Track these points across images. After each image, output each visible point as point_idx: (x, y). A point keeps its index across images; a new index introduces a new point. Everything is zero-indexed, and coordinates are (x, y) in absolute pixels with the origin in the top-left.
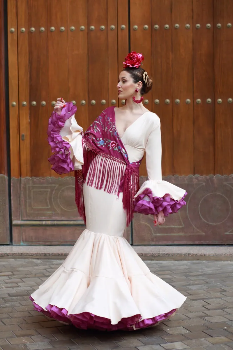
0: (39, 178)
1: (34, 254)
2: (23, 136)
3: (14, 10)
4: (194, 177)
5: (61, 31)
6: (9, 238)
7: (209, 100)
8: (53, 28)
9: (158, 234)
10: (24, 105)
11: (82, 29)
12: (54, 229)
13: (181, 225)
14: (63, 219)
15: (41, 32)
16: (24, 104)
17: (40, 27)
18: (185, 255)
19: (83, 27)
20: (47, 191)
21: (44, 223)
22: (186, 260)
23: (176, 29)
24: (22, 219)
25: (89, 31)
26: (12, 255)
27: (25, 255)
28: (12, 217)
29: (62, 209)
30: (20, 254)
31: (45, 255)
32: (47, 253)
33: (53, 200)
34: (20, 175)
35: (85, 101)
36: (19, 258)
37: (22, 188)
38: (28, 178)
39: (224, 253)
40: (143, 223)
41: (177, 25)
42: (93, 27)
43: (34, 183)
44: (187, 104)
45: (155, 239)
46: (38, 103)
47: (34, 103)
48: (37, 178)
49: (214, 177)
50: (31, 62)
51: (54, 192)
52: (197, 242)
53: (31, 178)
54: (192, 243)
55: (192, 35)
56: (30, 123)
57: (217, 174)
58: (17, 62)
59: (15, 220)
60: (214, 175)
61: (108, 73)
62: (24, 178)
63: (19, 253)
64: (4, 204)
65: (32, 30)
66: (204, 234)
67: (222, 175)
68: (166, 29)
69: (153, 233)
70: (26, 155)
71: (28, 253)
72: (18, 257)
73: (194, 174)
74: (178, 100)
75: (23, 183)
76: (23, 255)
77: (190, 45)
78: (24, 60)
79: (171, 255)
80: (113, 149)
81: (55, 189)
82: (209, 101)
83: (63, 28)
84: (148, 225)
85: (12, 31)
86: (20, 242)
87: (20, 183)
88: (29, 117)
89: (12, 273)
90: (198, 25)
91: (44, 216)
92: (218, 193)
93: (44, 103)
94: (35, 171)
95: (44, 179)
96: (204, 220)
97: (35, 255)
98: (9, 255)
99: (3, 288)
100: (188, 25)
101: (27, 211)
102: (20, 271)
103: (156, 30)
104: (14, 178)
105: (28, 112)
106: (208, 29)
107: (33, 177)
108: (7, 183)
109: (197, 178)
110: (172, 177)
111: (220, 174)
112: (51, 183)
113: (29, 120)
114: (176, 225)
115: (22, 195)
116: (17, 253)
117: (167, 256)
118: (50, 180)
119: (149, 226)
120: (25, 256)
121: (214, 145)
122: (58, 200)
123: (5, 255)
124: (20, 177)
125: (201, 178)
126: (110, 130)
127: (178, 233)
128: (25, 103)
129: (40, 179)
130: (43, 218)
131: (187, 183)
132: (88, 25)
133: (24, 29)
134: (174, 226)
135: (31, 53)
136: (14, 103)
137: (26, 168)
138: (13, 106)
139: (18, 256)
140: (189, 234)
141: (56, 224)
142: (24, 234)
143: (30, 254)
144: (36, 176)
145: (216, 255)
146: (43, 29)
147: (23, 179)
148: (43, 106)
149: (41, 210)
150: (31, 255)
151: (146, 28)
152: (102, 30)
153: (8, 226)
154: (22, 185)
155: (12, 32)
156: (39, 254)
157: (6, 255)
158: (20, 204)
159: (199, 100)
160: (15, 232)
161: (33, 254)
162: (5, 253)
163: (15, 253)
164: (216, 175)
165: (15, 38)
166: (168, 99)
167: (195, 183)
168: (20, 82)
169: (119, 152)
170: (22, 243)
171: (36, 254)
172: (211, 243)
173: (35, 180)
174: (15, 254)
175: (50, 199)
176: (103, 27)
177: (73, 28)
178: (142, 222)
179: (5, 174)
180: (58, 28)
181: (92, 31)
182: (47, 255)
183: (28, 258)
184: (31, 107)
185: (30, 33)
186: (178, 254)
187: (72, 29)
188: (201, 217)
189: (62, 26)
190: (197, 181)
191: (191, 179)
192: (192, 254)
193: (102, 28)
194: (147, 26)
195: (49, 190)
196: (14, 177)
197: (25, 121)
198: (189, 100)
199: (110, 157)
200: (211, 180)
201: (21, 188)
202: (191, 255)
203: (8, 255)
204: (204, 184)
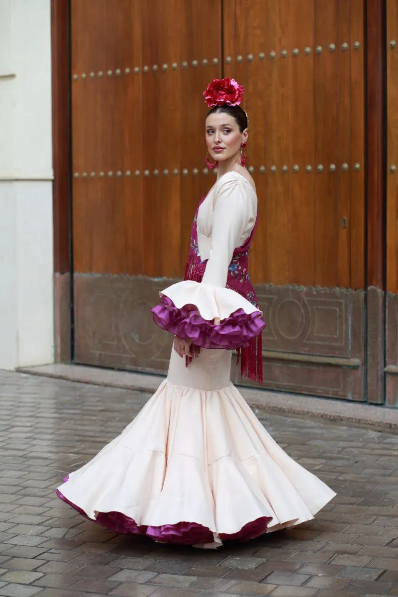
1: (375, 424)
6: (381, 393)
27: (364, 422)
28: (387, 359)
30: (358, 421)
31: (390, 426)
32: (393, 423)
63: (355, 418)
64: (375, 336)
71: (368, 419)
72: (354, 424)
76: (361, 422)
85: (392, 45)
86: (396, 401)
97: (377, 425)
98: (343, 418)
104: (390, 294)
120: (364, 424)
136: (394, 167)
138: (392, 171)
143: (371, 423)
153: (381, 373)
155: (392, 48)
157: (339, 418)
160: (389, 384)
162: (339, 416)
171: (378, 422)
179: (378, 286)
182: (393, 427)
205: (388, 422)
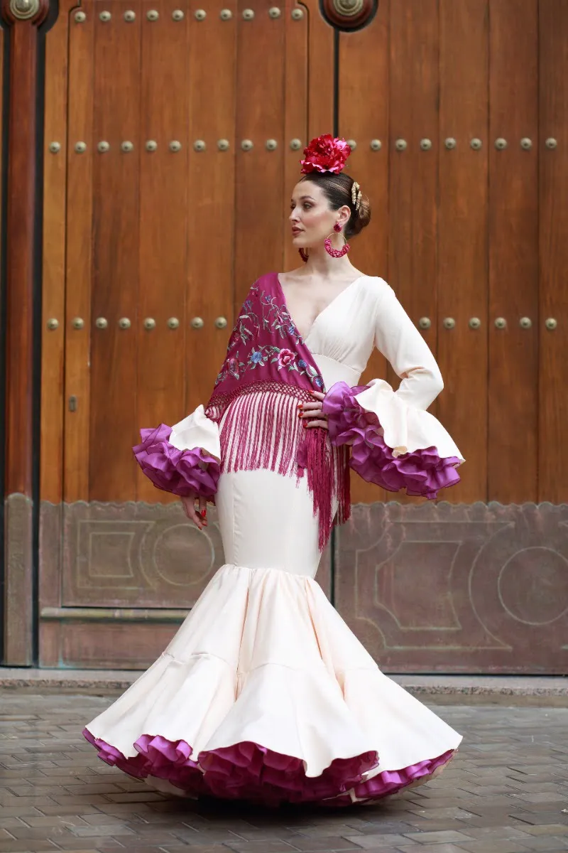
0: (107, 504)
1: (91, 685)
2: (73, 400)
3: (61, 100)
4: (486, 507)
5: (173, 151)
6: (29, 650)
7: (526, 320)
8: (153, 144)
9: (397, 648)
10: (77, 327)
11: (223, 146)
12: (142, 629)
13: (454, 624)
14: (164, 606)
15: (124, 152)
16: (77, 325)
17: (122, 140)
18: (462, 691)
19: (225, 142)
20: (129, 536)
21: (117, 614)
22: (465, 704)
23: (448, 149)
24: (64, 605)
25: (240, 151)
26: (36, 684)
27: (70, 685)
28: (40, 600)
29: (160, 580)
30: (57, 684)
32: (124, 681)
33: (140, 558)
34: (63, 495)
35: (226, 318)
36: (53, 693)
37: (66, 527)
38: (81, 504)
39: (559, 689)
40: (362, 618)
41: (452, 141)
42: (249, 143)
43: (95, 515)
44: (473, 329)
45: (389, 659)
46: (113, 320)
47: (103, 321)
48: (102, 504)
49: (537, 507)
50: (96, 223)
51: (143, 540)
52: (494, 668)
53: (88, 505)
54: (480, 671)
55: (486, 164)
56: (91, 370)
57: (543, 500)
58: (63, 222)
59: (47, 606)
60: (537, 504)
61: (283, 254)
62: (72, 504)
63: (53, 681)
64: (20, 566)
65: (103, 148)
66: (509, 648)
67: (556, 503)
68: (424, 150)
69: (384, 643)
70: (78, 448)
71: (77, 680)
72: (51, 689)
73: (488, 500)
74: (451, 321)
75: (68, 514)
76: (63, 685)
77: (482, 189)
78: (82, 219)
79: (428, 691)
80: (286, 368)
81: (148, 530)
82: (525, 324)
83: (177, 144)
84: (373, 623)
85: (54, 148)
86: (57, 661)
87: (62, 516)
88: (88, 356)
89: (37, 716)
90: (502, 141)
91: (120, 599)
92: (545, 548)
93: (126, 321)
94: (98, 487)
95: (121, 508)
96: (509, 613)
97: (94, 686)
98: (29, 684)
99: (14, 739)
100: (477, 141)
101: (78, 586)
102: (55, 714)
103: (399, 151)
104: (47, 504)
105: (87, 342)
106: (525, 150)
107: (94, 502)
108: (30, 514)
109: (493, 510)
110: (434, 508)
111: (551, 501)
112: (138, 517)
113: (89, 364)
114: (441, 626)
115: (66, 547)
116: (50, 679)
117: (419, 692)
118: (136, 509)
119: (376, 626)
120: (70, 687)
121: (537, 431)
122: (154, 558)
123: (19, 684)
124: (63, 500)
125: (504, 511)
126: (277, 324)
127: (447, 644)
128: (80, 321)
129: (110, 506)
130: (116, 603)
131: (470, 521)
132: (238, 137)
133: (82, 145)
134: (435, 628)
135: (97, 201)
136: (55, 322)
137: (77, 478)
138: (51, 328)
139: (53, 687)
140: (474, 648)
141: (146, 617)
142: (67, 640)
143: (82, 684)
144: (103, 498)
145: (539, 693)
146: (129, 145)
147: (69, 506)
148: (123, 329)
149: (111, 582)
150: (84, 687)
151: (376, 146)
152: (270, 150)
153: (30, 621)
154: (67, 522)
155: (54, 152)
156: (104, 683)
157: (22, 683)
158: (59, 567)
159: (501, 320)
160: (46, 634)
161: (88, 685)
162: (20, 680)
163: (44, 681)
164: (540, 504)
165: (62, 165)
166: (427, 316)
167: (489, 522)
168: (69, 270)
169: (302, 373)
170: (61, 665)
171: (95, 683)
172: (526, 670)
173: (99, 509)
174: (43, 683)
175: (134, 555)
176: (273, 142)
177: (201, 143)
178: (359, 616)
179: (26, 493)
180: (163, 143)
181: (245, 151)
182: (123, 686)
183: (74, 693)
184: (94, 330)
185: (97, 153)
186: (445, 689)
187: (199, 147)
188: (504, 605)
189: (174, 139)
190: (494, 517)
191: (480, 511)
192: (482, 689)
193: (271, 146)
194: (378, 142)
195: (132, 534)
196: (48, 502)
197: (79, 365)
198: (476, 320)
199: (281, 388)
200: (530, 515)
201: (63, 529)
202: (477, 692)
203: (28, 686)
204: (512, 524)
205: (113, 681)
